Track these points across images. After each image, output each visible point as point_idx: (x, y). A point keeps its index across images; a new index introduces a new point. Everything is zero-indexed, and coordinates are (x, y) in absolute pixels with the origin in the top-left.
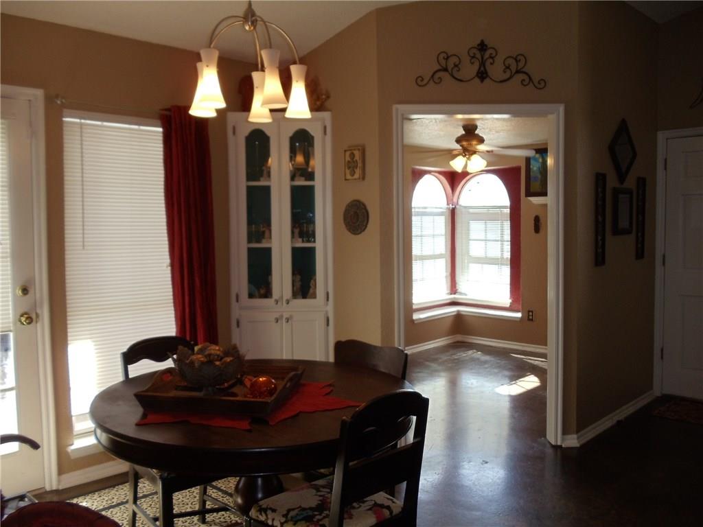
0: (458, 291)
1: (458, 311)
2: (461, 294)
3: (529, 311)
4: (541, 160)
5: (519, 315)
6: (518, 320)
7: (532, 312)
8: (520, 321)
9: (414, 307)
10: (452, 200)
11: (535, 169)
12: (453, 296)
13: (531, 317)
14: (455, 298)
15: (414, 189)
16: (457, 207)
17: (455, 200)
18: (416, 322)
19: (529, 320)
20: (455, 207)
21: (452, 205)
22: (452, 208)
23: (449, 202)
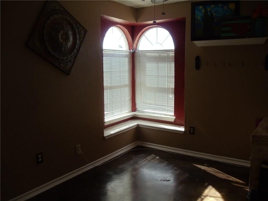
0: (137, 109)
1: (138, 125)
2: (139, 111)
3: (191, 127)
4: (203, 11)
5: (182, 129)
6: (183, 133)
7: (193, 128)
8: (184, 134)
9: (106, 124)
10: (133, 46)
11: (199, 18)
12: (133, 113)
13: (192, 132)
14: (135, 114)
15: (104, 36)
16: (136, 51)
17: (134, 46)
18: (106, 138)
19: (190, 133)
20: (135, 52)
21: (133, 50)
22: (133, 52)
23: (131, 48)
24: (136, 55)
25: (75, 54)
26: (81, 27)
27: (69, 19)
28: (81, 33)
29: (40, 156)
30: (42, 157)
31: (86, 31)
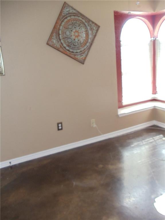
0: (157, 92)
1: (154, 107)
9: (123, 104)
10: (154, 34)
14: (154, 97)
16: (157, 39)
20: (155, 39)
21: (154, 38)
22: (154, 40)
23: (152, 36)
24: (156, 42)
25: (88, 47)
26: (94, 24)
27: (81, 19)
28: (94, 30)
29: (60, 125)
30: (62, 126)
31: (99, 27)
